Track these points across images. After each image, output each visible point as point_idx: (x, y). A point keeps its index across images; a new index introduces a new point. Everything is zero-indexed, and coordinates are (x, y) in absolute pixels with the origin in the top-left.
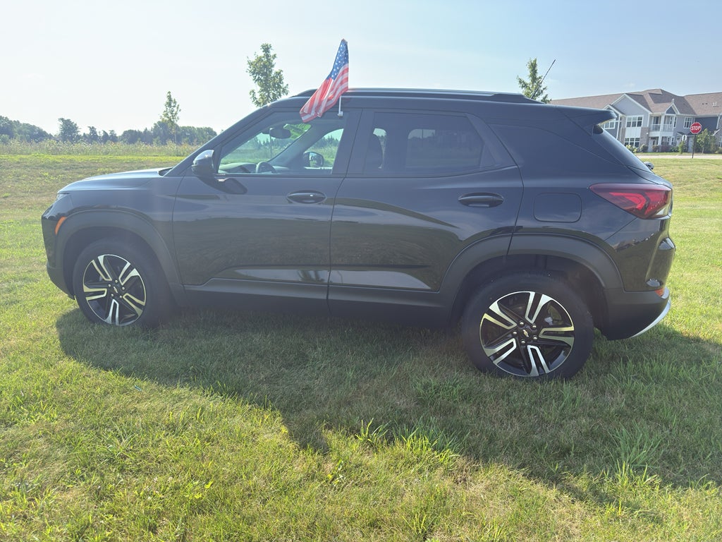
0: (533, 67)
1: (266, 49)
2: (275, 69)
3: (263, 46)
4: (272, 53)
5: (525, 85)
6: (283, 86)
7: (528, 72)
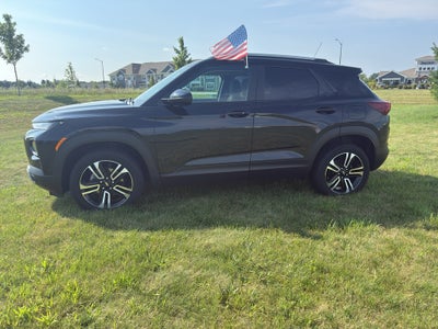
0: (182, 41)
1: (7, 18)
2: (17, 33)
3: (4, 16)
4: (12, 21)
5: (178, 52)
6: (26, 45)
7: (179, 45)
